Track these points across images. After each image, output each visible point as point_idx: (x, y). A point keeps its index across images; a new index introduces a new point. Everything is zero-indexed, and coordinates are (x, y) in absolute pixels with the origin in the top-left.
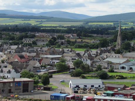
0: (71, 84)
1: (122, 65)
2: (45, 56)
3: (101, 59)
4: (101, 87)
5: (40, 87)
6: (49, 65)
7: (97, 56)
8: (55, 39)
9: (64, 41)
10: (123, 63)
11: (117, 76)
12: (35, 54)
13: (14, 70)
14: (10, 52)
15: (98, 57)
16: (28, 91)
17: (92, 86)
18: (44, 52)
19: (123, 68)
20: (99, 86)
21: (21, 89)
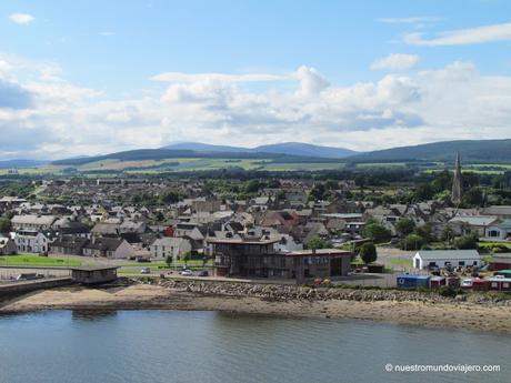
0: (418, 260)
1: (492, 229)
2: (332, 215)
3: (442, 218)
4: (478, 265)
5: (360, 266)
6: (343, 231)
7: (433, 212)
8: (322, 188)
9: (340, 191)
10: (491, 225)
11: (494, 246)
12: (310, 211)
13: (291, 238)
14: (258, 209)
15: (436, 215)
16: (340, 274)
17: (462, 263)
18: (323, 209)
19: (494, 234)
20: (475, 263)
21: (325, 269)
